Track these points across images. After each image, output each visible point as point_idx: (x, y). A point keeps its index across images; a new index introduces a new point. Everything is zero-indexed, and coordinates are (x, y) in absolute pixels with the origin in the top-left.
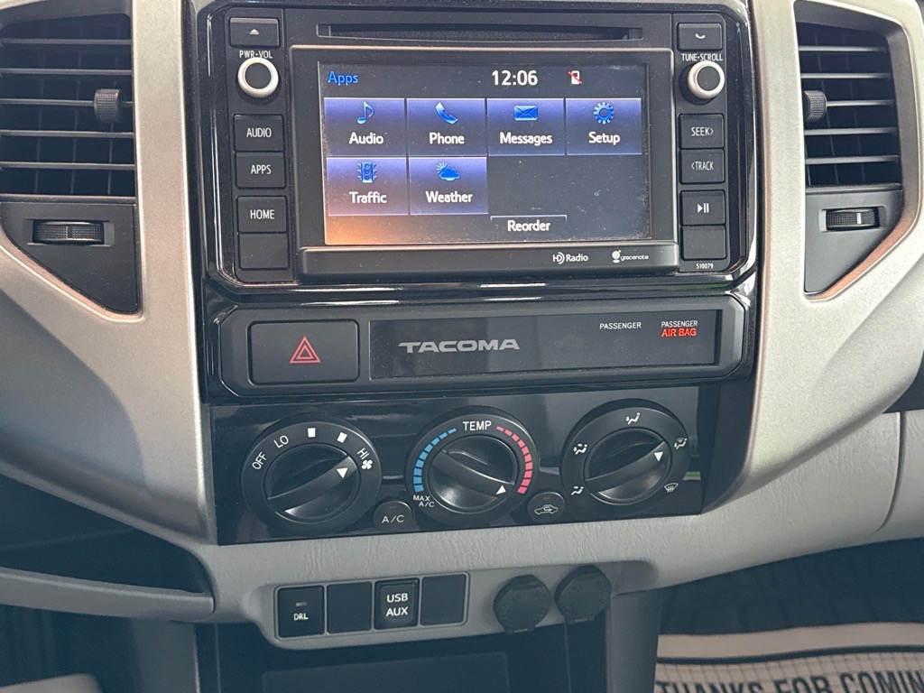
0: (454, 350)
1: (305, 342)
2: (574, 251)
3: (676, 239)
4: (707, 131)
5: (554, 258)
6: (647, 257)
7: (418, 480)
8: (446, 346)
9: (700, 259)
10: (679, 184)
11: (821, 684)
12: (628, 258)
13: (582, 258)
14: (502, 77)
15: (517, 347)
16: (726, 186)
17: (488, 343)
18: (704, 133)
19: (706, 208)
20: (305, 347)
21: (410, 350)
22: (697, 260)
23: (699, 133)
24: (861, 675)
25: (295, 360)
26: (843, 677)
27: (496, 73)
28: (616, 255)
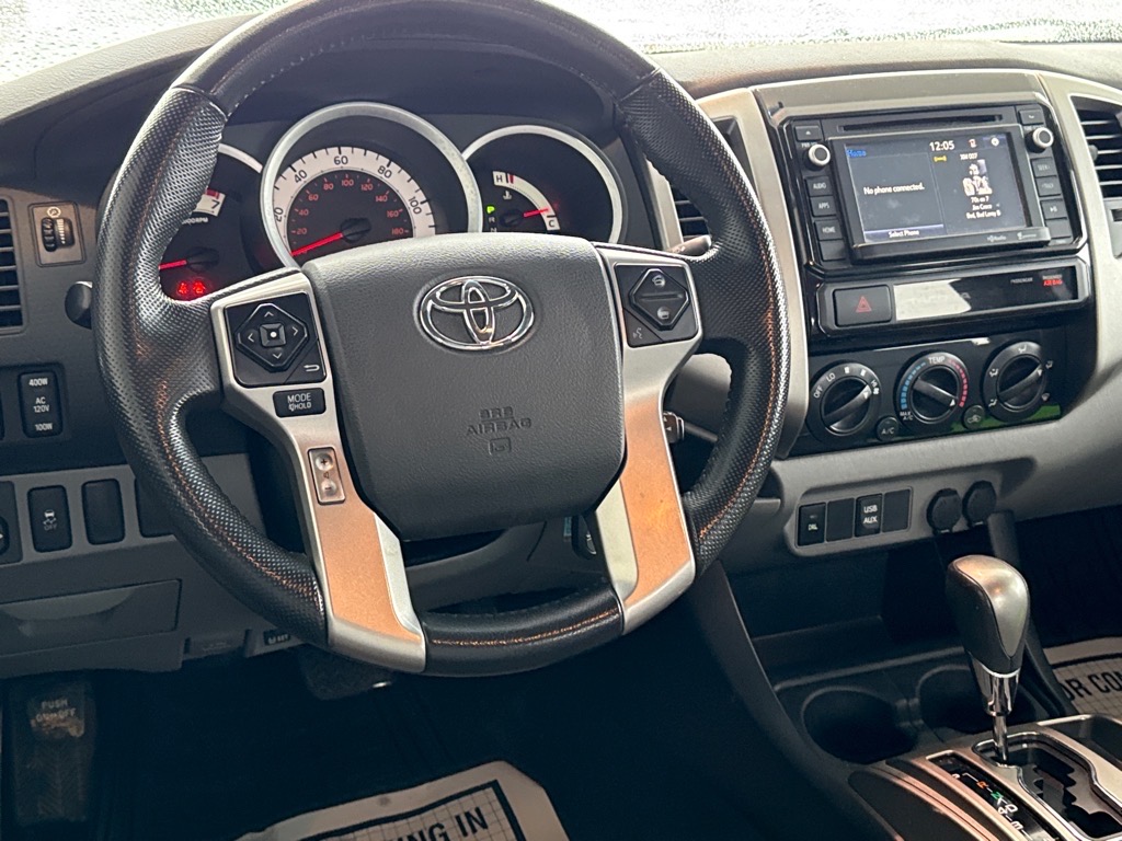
2: (998, 234)
4: (1046, 167)
5: (988, 239)
7: (903, 401)
9: (1057, 238)
10: (1039, 197)
11: (1075, 685)
13: (1002, 238)
14: (935, 146)
16: (1062, 197)
19: (1055, 209)
20: (863, 302)
23: (1043, 168)
24: (1104, 675)
26: (1090, 677)
27: (932, 144)
28: (1019, 235)
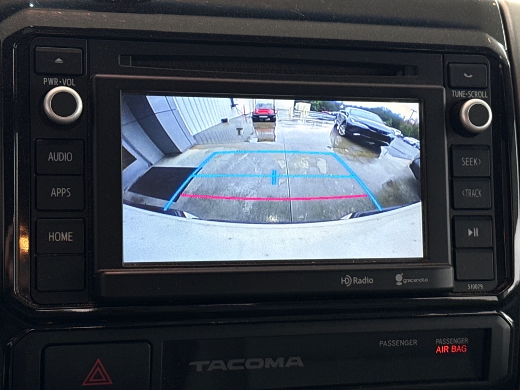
0: (242, 368)
1: (98, 364)
3: (450, 262)
4: (475, 161)
5: (342, 281)
6: (426, 280)
8: (234, 365)
9: (471, 280)
10: (451, 209)
12: (410, 281)
13: (367, 280)
15: (301, 364)
16: (492, 213)
17: (274, 361)
18: (473, 163)
19: (476, 232)
20: (98, 369)
21: (199, 369)
22: (468, 280)
23: (468, 163)
25: (88, 382)
28: (399, 278)
